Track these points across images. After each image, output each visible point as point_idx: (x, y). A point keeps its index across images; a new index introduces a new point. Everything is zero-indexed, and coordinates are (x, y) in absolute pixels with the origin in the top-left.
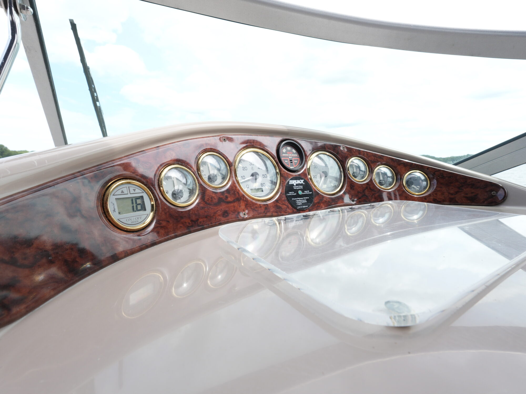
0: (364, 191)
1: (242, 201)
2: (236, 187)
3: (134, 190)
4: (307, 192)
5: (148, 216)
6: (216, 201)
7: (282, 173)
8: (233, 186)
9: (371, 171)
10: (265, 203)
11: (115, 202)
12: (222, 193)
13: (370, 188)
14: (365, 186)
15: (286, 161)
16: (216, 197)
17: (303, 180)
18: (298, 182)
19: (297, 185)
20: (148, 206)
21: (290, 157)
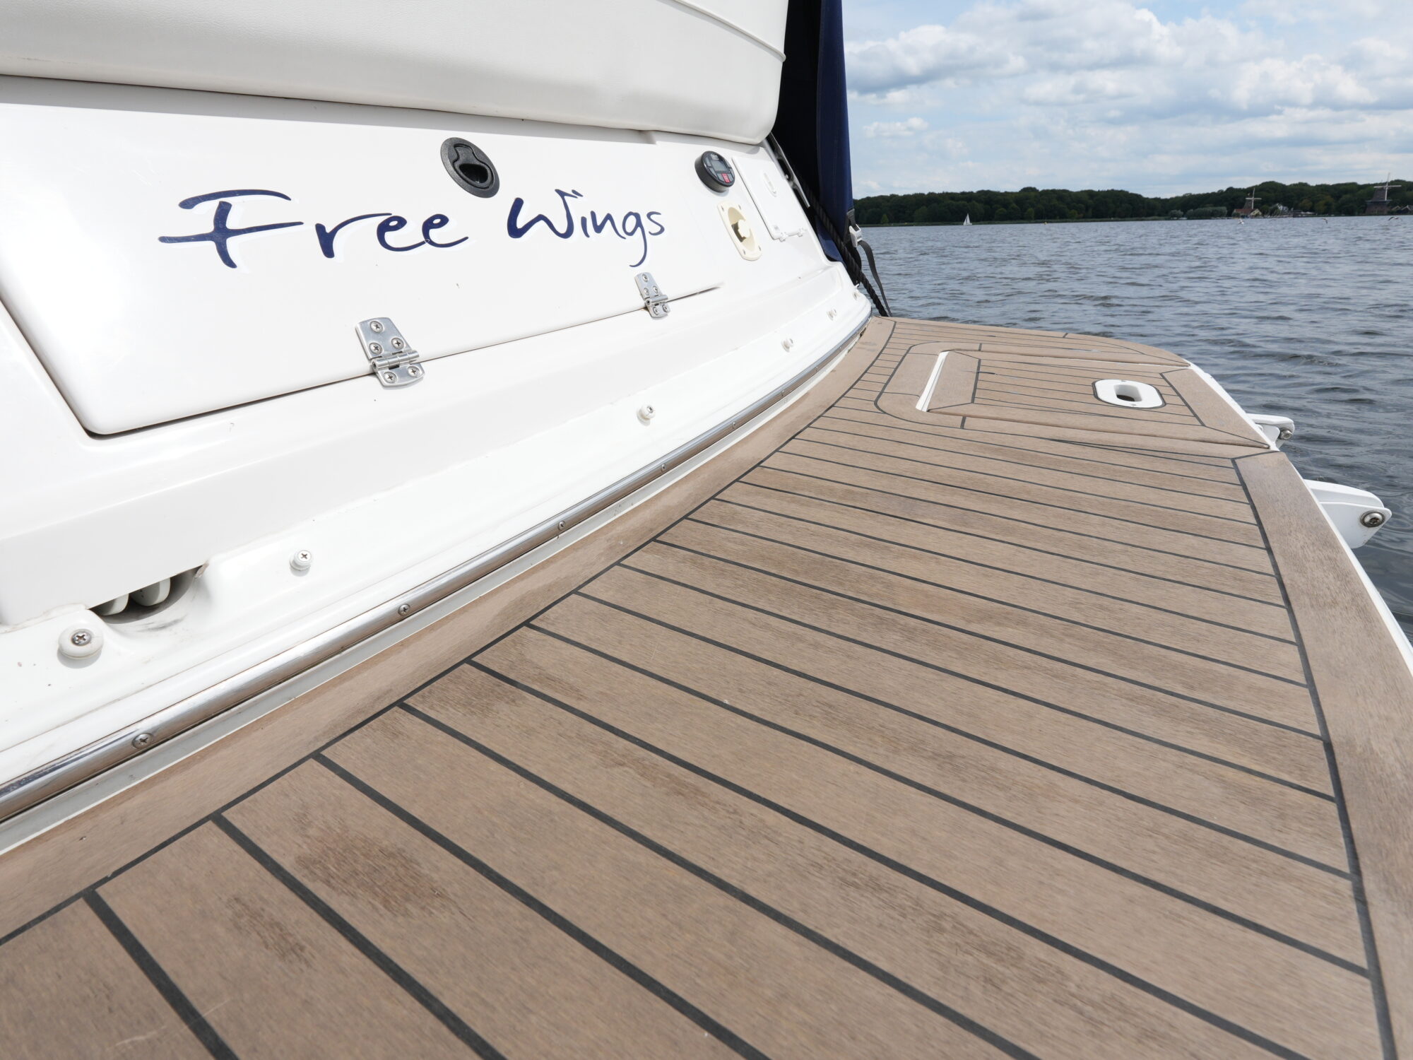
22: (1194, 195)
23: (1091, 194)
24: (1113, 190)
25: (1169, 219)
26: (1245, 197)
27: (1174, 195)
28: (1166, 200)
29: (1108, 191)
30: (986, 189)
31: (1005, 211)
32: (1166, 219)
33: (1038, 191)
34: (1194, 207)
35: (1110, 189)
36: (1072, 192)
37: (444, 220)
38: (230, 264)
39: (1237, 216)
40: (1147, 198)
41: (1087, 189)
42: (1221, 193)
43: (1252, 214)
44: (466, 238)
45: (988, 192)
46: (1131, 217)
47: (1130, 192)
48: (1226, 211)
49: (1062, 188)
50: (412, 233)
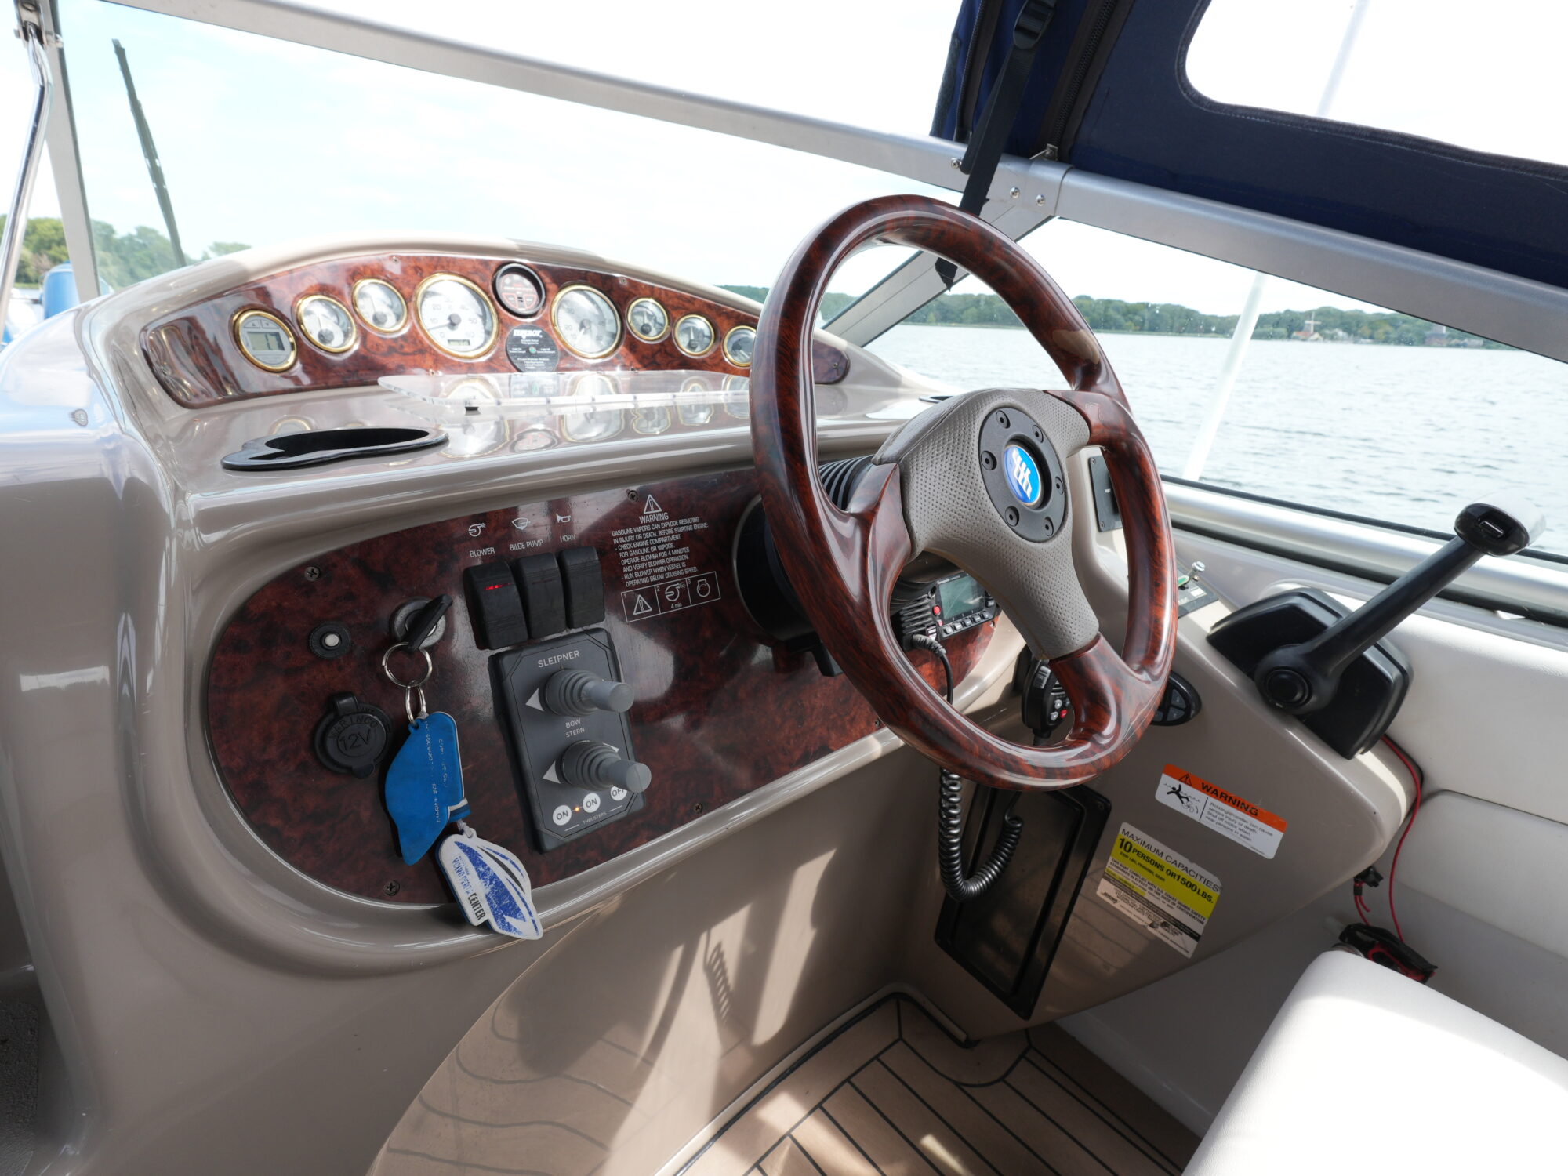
0: (654, 355)
1: (427, 355)
2: (417, 334)
3: (267, 324)
4: (544, 351)
5: (288, 357)
6: (384, 349)
7: (502, 317)
8: (413, 330)
9: (672, 322)
10: (469, 361)
11: (246, 335)
12: (395, 340)
13: (666, 352)
14: (656, 348)
15: (510, 299)
16: (384, 345)
17: (540, 331)
18: (531, 333)
19: (528, 338)
20: (287, 346)
21: (518, 293)
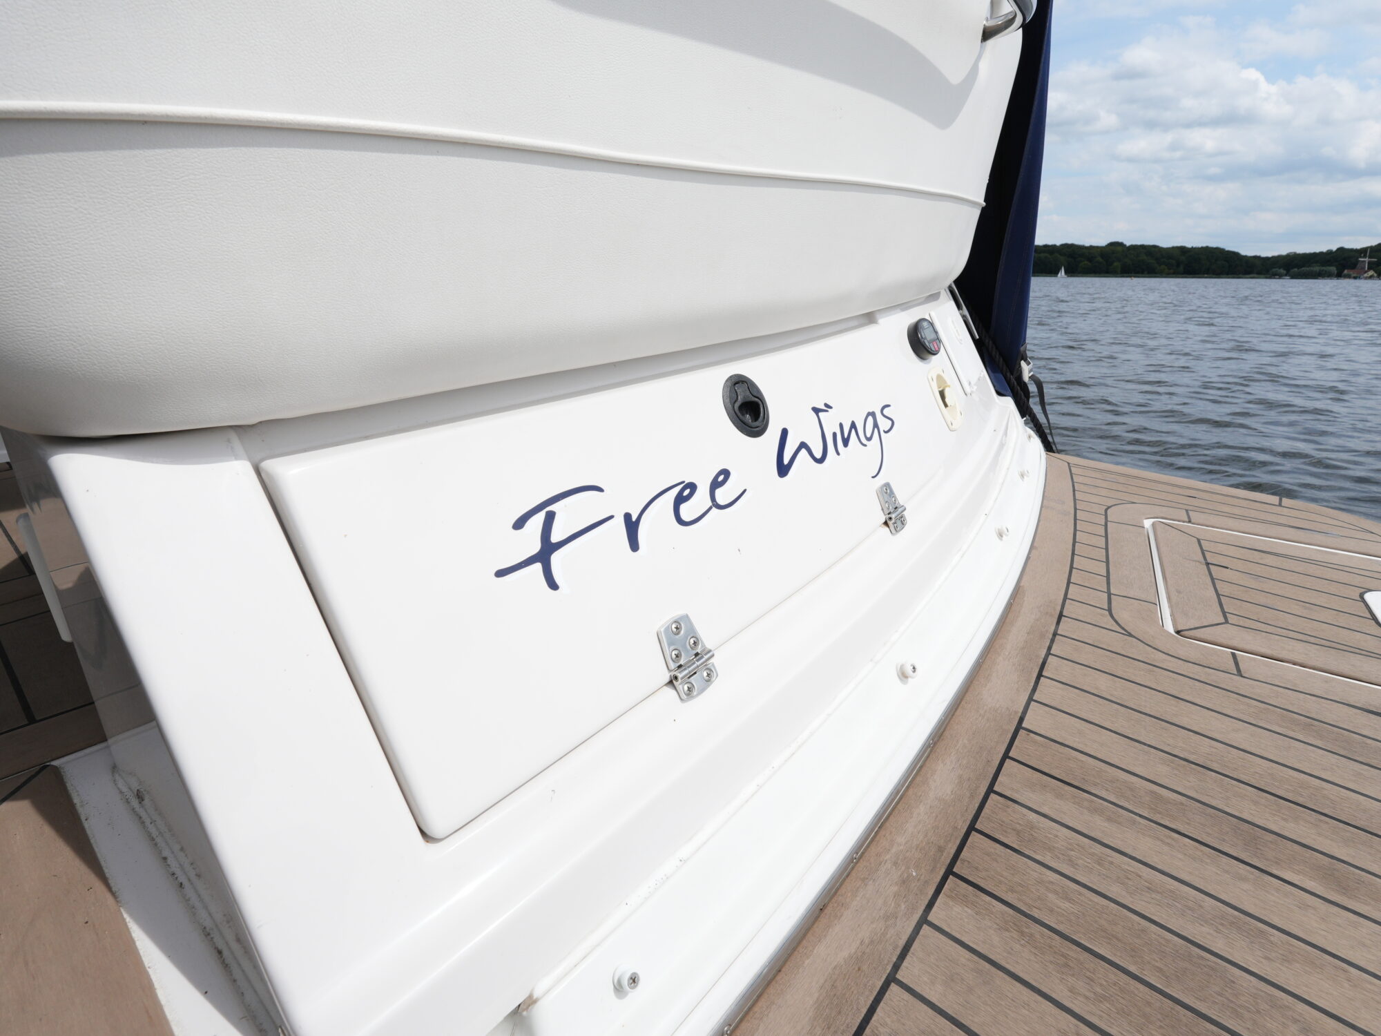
22: (1299, 255)
23: (1183, 250)
24: (1207, 247)
25: (1270, 278)
26: (1358, 258)
27: (1276, 254)
28: (1267, 259)
29: (1202, 248)
30: (1070, 242)
31: (1089, 264)
32: (1266, 278)
33: (1125, 245)
34: (1299, 266)
35: (1204, 245)
36: (1162, 248)
37: (726, 473)
38: (553, 585)
39: (1349, 277)
40: (1246, 256)
41: (1179, 245)
42: (1330, 253)
43: (1366, 275)
44: (745, 491)
45: (1072, 246)
46: (1228, 274)
47: (1227, 249)
48: (1336, 272)
49: (1151, 243)
50: (700, 500)
